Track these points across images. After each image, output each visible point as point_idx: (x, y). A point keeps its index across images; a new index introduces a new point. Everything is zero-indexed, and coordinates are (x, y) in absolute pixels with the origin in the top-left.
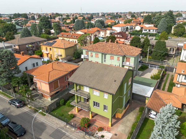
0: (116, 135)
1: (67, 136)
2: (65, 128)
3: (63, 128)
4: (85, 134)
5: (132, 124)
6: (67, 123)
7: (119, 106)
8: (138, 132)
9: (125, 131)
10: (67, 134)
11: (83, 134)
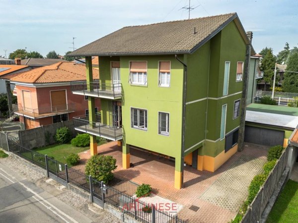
0: (194, 208)
1: (32, 203)
2: (38, 184)
3: (32, 184)
4: (90, 200)
5: (249, 184)
6: (48, 171)
7: (207, 131)
8: (272, 204)
9: (226, 200)
10: (37, 196)
11: (85, 200)
